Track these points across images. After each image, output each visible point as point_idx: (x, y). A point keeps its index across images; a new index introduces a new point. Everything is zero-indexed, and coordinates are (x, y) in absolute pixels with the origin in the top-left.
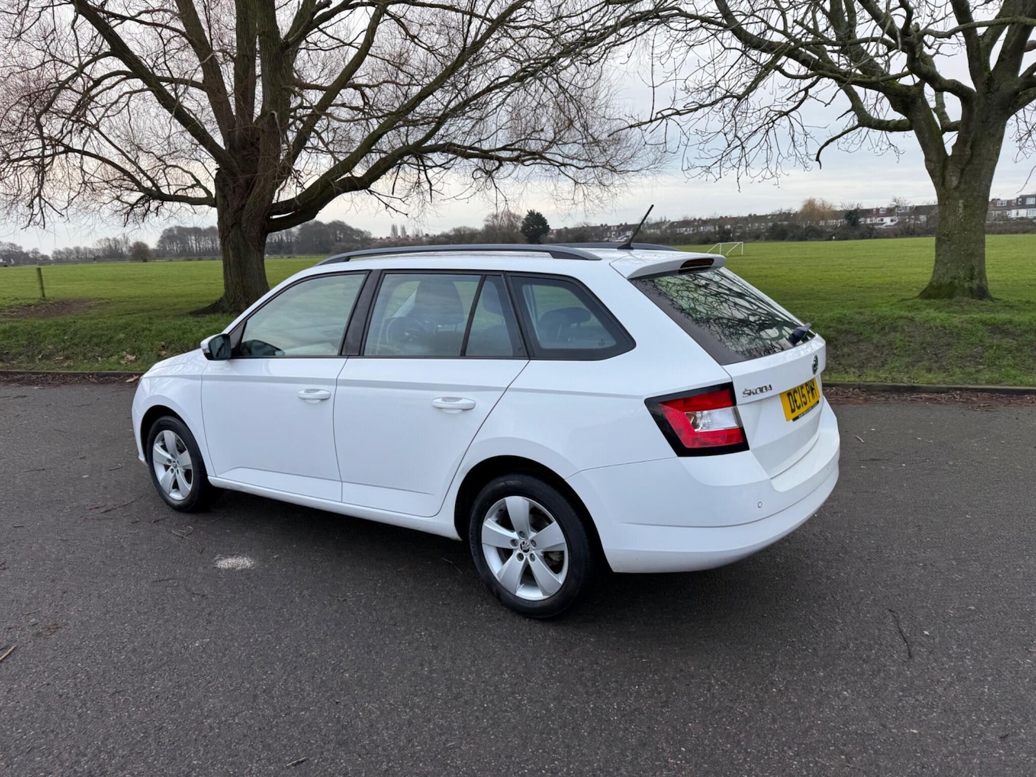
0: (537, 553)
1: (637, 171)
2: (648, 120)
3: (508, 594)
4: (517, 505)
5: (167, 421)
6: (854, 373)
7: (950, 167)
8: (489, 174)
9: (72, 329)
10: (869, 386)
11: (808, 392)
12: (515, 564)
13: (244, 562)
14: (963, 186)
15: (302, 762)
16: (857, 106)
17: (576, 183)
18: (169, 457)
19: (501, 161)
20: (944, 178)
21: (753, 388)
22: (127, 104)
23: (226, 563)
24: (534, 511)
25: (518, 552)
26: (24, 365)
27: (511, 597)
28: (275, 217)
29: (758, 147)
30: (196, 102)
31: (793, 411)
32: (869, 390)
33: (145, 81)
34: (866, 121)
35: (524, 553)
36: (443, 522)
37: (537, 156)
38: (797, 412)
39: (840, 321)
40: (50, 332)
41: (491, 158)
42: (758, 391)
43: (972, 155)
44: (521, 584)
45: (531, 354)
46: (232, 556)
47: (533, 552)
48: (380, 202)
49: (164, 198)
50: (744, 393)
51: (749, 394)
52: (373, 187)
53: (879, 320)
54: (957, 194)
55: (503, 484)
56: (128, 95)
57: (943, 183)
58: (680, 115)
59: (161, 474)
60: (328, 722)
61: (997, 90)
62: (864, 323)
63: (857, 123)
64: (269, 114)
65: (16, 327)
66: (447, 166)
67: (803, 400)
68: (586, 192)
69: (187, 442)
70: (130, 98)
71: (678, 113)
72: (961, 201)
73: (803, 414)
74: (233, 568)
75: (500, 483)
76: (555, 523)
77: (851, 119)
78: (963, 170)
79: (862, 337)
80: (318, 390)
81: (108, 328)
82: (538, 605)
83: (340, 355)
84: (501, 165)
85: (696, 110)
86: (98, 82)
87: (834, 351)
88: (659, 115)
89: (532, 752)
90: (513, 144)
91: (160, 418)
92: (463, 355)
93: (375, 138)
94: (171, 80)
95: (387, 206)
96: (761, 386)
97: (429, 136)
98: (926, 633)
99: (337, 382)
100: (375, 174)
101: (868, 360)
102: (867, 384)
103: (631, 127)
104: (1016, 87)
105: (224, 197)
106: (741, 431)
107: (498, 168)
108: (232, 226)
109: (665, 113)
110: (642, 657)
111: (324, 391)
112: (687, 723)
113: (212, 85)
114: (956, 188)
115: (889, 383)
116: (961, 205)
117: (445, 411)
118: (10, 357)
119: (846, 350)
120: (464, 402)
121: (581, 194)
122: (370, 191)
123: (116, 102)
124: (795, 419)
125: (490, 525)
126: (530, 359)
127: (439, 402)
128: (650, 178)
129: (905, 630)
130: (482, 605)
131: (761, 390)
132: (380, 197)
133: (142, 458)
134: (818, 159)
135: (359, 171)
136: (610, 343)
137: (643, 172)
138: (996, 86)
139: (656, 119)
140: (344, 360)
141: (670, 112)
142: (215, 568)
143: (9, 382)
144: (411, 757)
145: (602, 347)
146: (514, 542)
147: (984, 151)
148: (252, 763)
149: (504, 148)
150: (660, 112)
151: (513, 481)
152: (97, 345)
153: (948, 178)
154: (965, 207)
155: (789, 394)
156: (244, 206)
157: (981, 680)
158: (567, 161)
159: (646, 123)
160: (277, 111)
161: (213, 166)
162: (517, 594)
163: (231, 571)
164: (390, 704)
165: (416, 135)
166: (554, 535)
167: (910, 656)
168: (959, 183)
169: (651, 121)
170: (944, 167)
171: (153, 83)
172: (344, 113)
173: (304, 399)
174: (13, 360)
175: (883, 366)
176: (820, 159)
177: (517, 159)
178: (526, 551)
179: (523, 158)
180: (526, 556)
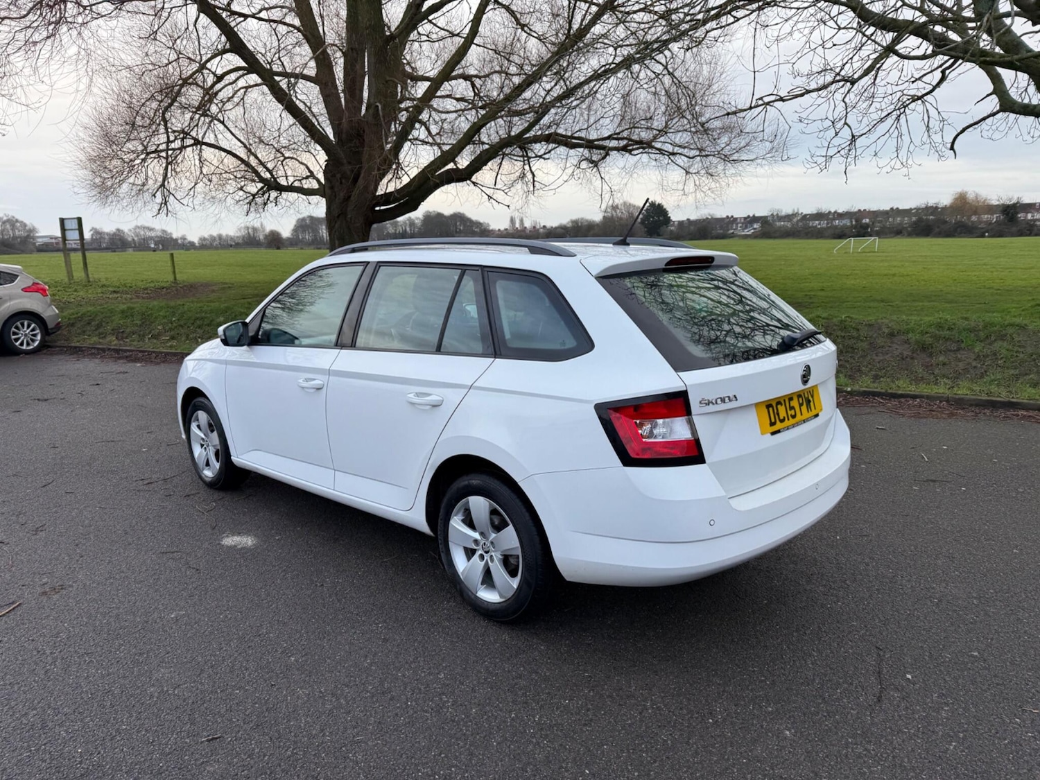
0: (497, 556)
1: (752, 160)
2: (748, 106)
3: (470, 594)
4: (479, 505)
5: (203, 403)
6: (946, 384)
8: (595, 164)
9: (180, 312)
10: (960, 399)
11: (801, 405)
12: (477, 564)
13: (248, 541)
15: (217, 738)
16: (999, 89)
17: (687, 173)
18: (203, 436)
19: (607, 151)
21: (712, 397)
22: (243, 99)
23: (230, 541)
24: (493, 512)
25: (481, 552)
26: (135, 343)
27: (473, 597)
28: (377, 208)
29: (887, 135)
30: (308, 95)
31: (772, 424)
32: (960, 403)
33: (260, 76)
34: (1008, 105)
35: (484, 554)
36: (416, 517)
37: (646, 145)
38: (779, 426)
39: (940, 326)
40: (161, 313)
41: (598, 147)
42: (719, 401)
44: (482, 584)
45: (498, 353)
46: (239, 534)
47: (493, 554)
48: (483, 194)
49: (281, 189)
50: (700, 403)
51: (708, 404)
52: (477, 177)
53: (985, 327)
55: (466, 482)
56: (244, 90)
58: (784, 101)
59: (197, 451)
60: (256, 703)
62: (968, 329)
63: (998, 108)
64: (373, 106)
65: (133, 308)
66: (546, 156)
67: (792, 412)
68: (697, 183)
69: (215, 425)
70: (245, 92)
71: (781, 99)
73: (788, 428)
74: (235, 546)
76: (511, 526)
77: (993, 103)
79: (963, 345)
80: (316, 380)
81: (211, 312)
82: (493, 607)
83: (336, 346)
84: (607, 154)
85: (802, 95)
86: (220, 78)
87: (928, 360)
88: (760, 102)
89: (435, 756)
90: (619, 134)
91: (195, 399)
92: (439, 350)
93: (476, 129)
94: (285, 74)
95: (490, 197)
96: (722, 396)
97: (531, 126)
98: (909, 676)
99: (329, 372)
100: (477, 165)
101: (966, 371)
102: (957, 397)
103: (728, 114)
105: (332, 188)
106: (696, 443)
107: (604, 158)
108: (338, 217)
109: (767, 100)
110: (586, 671)
111: (320, 380)
112: (603, 745)
113: (324, 79)
115: (984, 397)
117: (417, 406)
118: (125, 335)
119: (942, 358)
120: (434, 398)
121: (693, 184)
122: (474, 183)
123: (232, 97)
124: (773, 433)
125: (456, 523)
126: (495, 357)
127: (412, 397)
128: (767, 168)
129: (885, 670)
130: (448, 602)
131: (723, 400)
132: (483, 189)
133: (184, 436)
134: (952, 148)
135: (463, 161)
136: (571, 343)
137: (759, 161)
139: (756, 107)
140: (337, 351)
141: (773, 98)
142: (219, 544)
143: (119, 358)
144: (318, 746)
145: (563, 348)
146: (476, 541)
148: (173, 734)
149: (609, 138)
150: (761, 99)
151: (475, 481)
152: (199, 327)
155: (769, 405)
156: (349, 197)
157: (950, 736)
158: (676, 150)
159: (745, 110)
160: (381, 103)
161: (322, 157)
162: (478, 595)
163: (232, 548)
164: (321, 692)
165: (519, 125)
166: (510, 538)
167: (879, 700)
169: (751, 108)
171: (268, 77)
172: (450, 104)
173: (303, 388)
174: (126, 338)
175: (982, 377)
176: (955, 147)
177: (624, 149)
178: (487, 552)
179: (631, 148)
180: (487, 557)
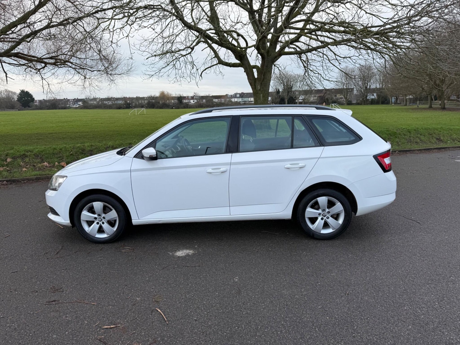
0: (330, 216)
1: (119, 74)
4: (323, 200)
7: (257, 82)
8: (39, 70)
12: (320, 222)
14: (262, 89)
16: (217, 56)
17: (85, 78)
18: (95, 216)
19: (46, 64)
20: (255, 86)
24: (329, 201)
25: (321, 217)
29: (173, 68)
34: (221, 62)
35: (324, 217)
36: (288, 213)
41: (42, 62)
43: (264, 78)
44: (323, 228)
47: (328, 216)
54: (260, 92)
57: (255, 88)
61: (271, 55)
63: (217, 62)
69: (115, 205)
72: (262, 95)
74: (186, 255)
75: (315, 193)
76: (339, 203)
78: (261, 83)
80: (220, 168)
83: (227, 152)
84: (45, 66)
90: (56, 57)
92: (292, 147)
97: (13, 48)
99: (231, 164)
104: (276, 55)
107: (44, 68)
111: (223, 169)
114: (260, 90)
116: (262, 96)
117: (291, 169)
120: (301, 165)
125: (309, 210)
127: (289, 166)
129: (408, 218)
134: (201, 76)
136: (353, 138)
138: (270, 54)
145: (350, 140)
146: (319, 214)
147: (267, 77)
149: (50, 58)
151: (321, 191)
153: (257, 86)
154: (263, 97)
162: (321, 233)
166: (338, 207)
167: (419, 223)
168: (261, 88)
170: (255, 82)
173: (211, 173)
176: (202, 75)
177: (54, 64)
178: (324, 216)
179: (58, 64)
180: (324, 218)
